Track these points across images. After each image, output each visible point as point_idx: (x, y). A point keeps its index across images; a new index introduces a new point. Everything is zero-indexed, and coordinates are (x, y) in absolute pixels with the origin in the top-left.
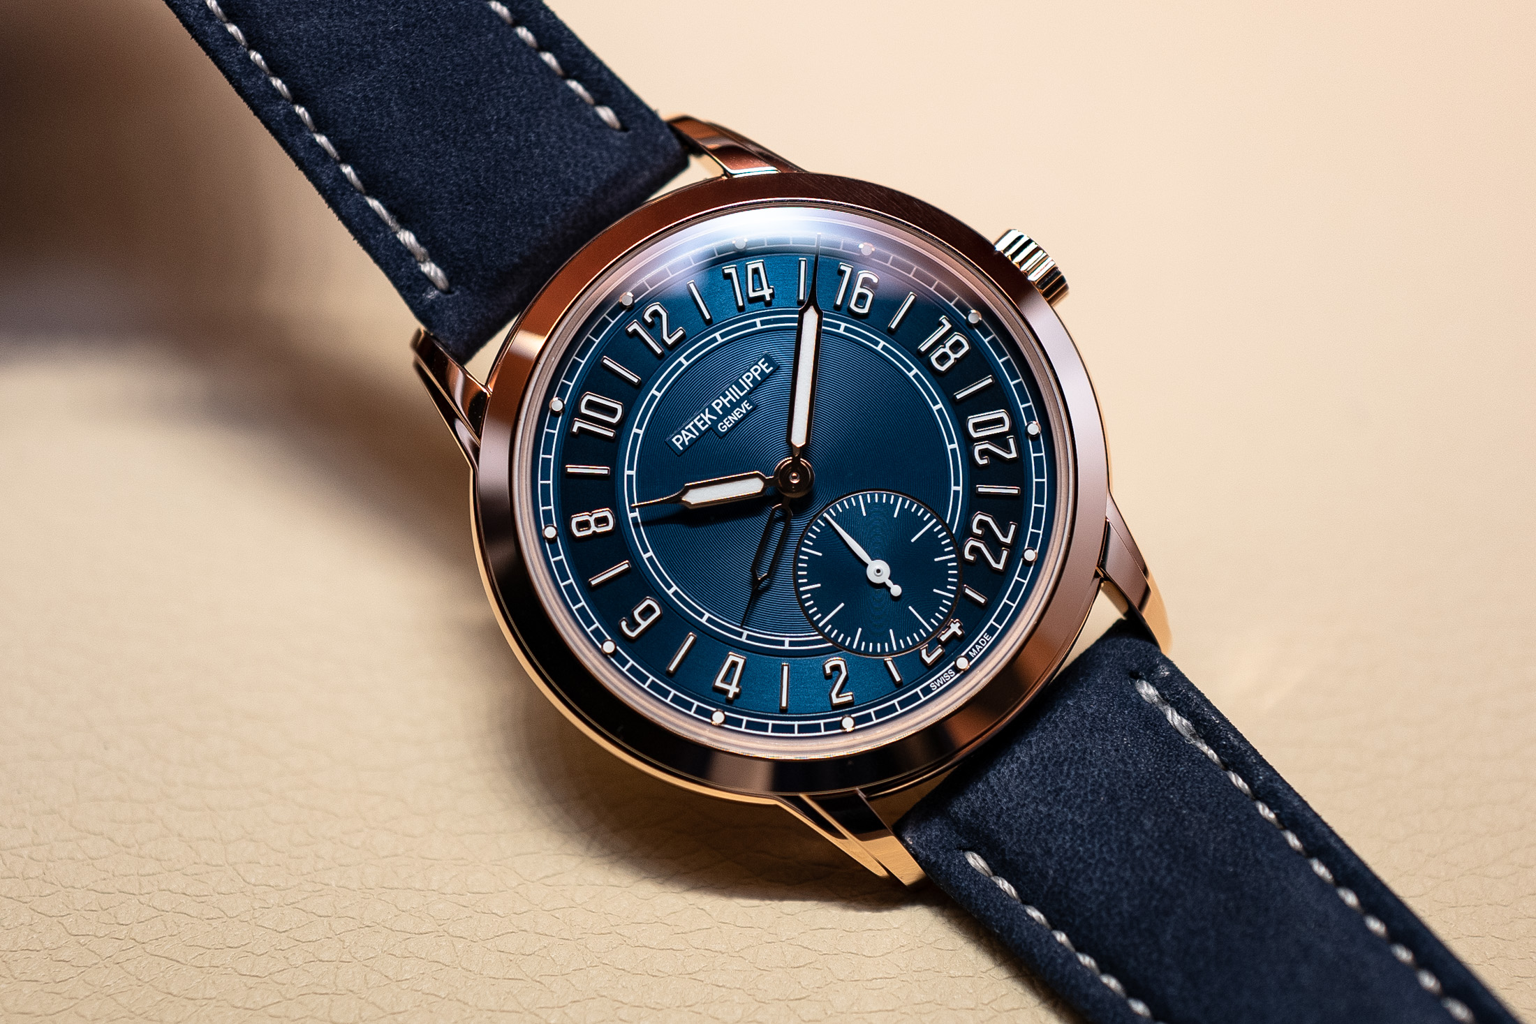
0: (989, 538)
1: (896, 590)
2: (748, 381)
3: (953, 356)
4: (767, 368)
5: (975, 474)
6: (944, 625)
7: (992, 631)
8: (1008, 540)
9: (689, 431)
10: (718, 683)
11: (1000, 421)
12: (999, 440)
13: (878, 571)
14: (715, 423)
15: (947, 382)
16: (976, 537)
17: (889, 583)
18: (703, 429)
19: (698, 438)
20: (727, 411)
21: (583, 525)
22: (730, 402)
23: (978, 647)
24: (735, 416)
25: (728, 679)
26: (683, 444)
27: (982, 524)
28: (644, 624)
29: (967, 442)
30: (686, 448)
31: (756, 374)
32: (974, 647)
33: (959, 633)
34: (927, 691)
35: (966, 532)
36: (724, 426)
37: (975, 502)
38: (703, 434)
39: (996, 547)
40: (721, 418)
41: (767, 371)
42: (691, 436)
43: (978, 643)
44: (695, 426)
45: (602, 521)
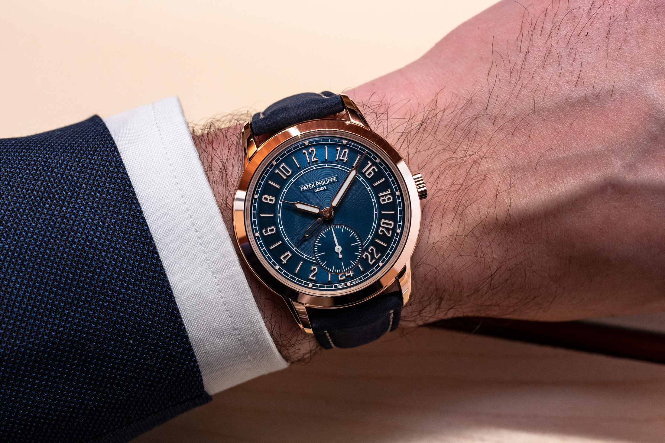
0: (372, 254)
1: (340, 256)
2: (329, 181)
3: (387, 201)
4: (336, 180)
5: (377, 235)
6: (348, 271)
7: (360, 279)
8: (377, 257)
9: (306, 187)
10: (281, 258)
11: (390, 225)
12: (388, 229)
13: (338, 249)
14: (314, 188)
15: (382, 207)
16: (369, 252)
17: (340, 253)
18: (310, 188)
19: (308, 190)
20: (319, 187)
21: (266, 199)
22: (321, 184)
23: (355, 282)
24: (321, 189)
25: (284, 258)
26: (303, 190)
27: (372, 250)
28: (269, 233)
29: (379, 226)
30: (303, 191)
31: (332, 180)
32: (354, 281)
33: (352, 276)
34: (336, 286)
35: (366, 249)
36: (317, 190)
37: (373, 243)
38: (310, 189)
39: (373, 257)
40: (316, 188)
41: (335, 181)
42: (306, 188)
43: (355, 280)
44: (308, 186)
45: (271, 200)
